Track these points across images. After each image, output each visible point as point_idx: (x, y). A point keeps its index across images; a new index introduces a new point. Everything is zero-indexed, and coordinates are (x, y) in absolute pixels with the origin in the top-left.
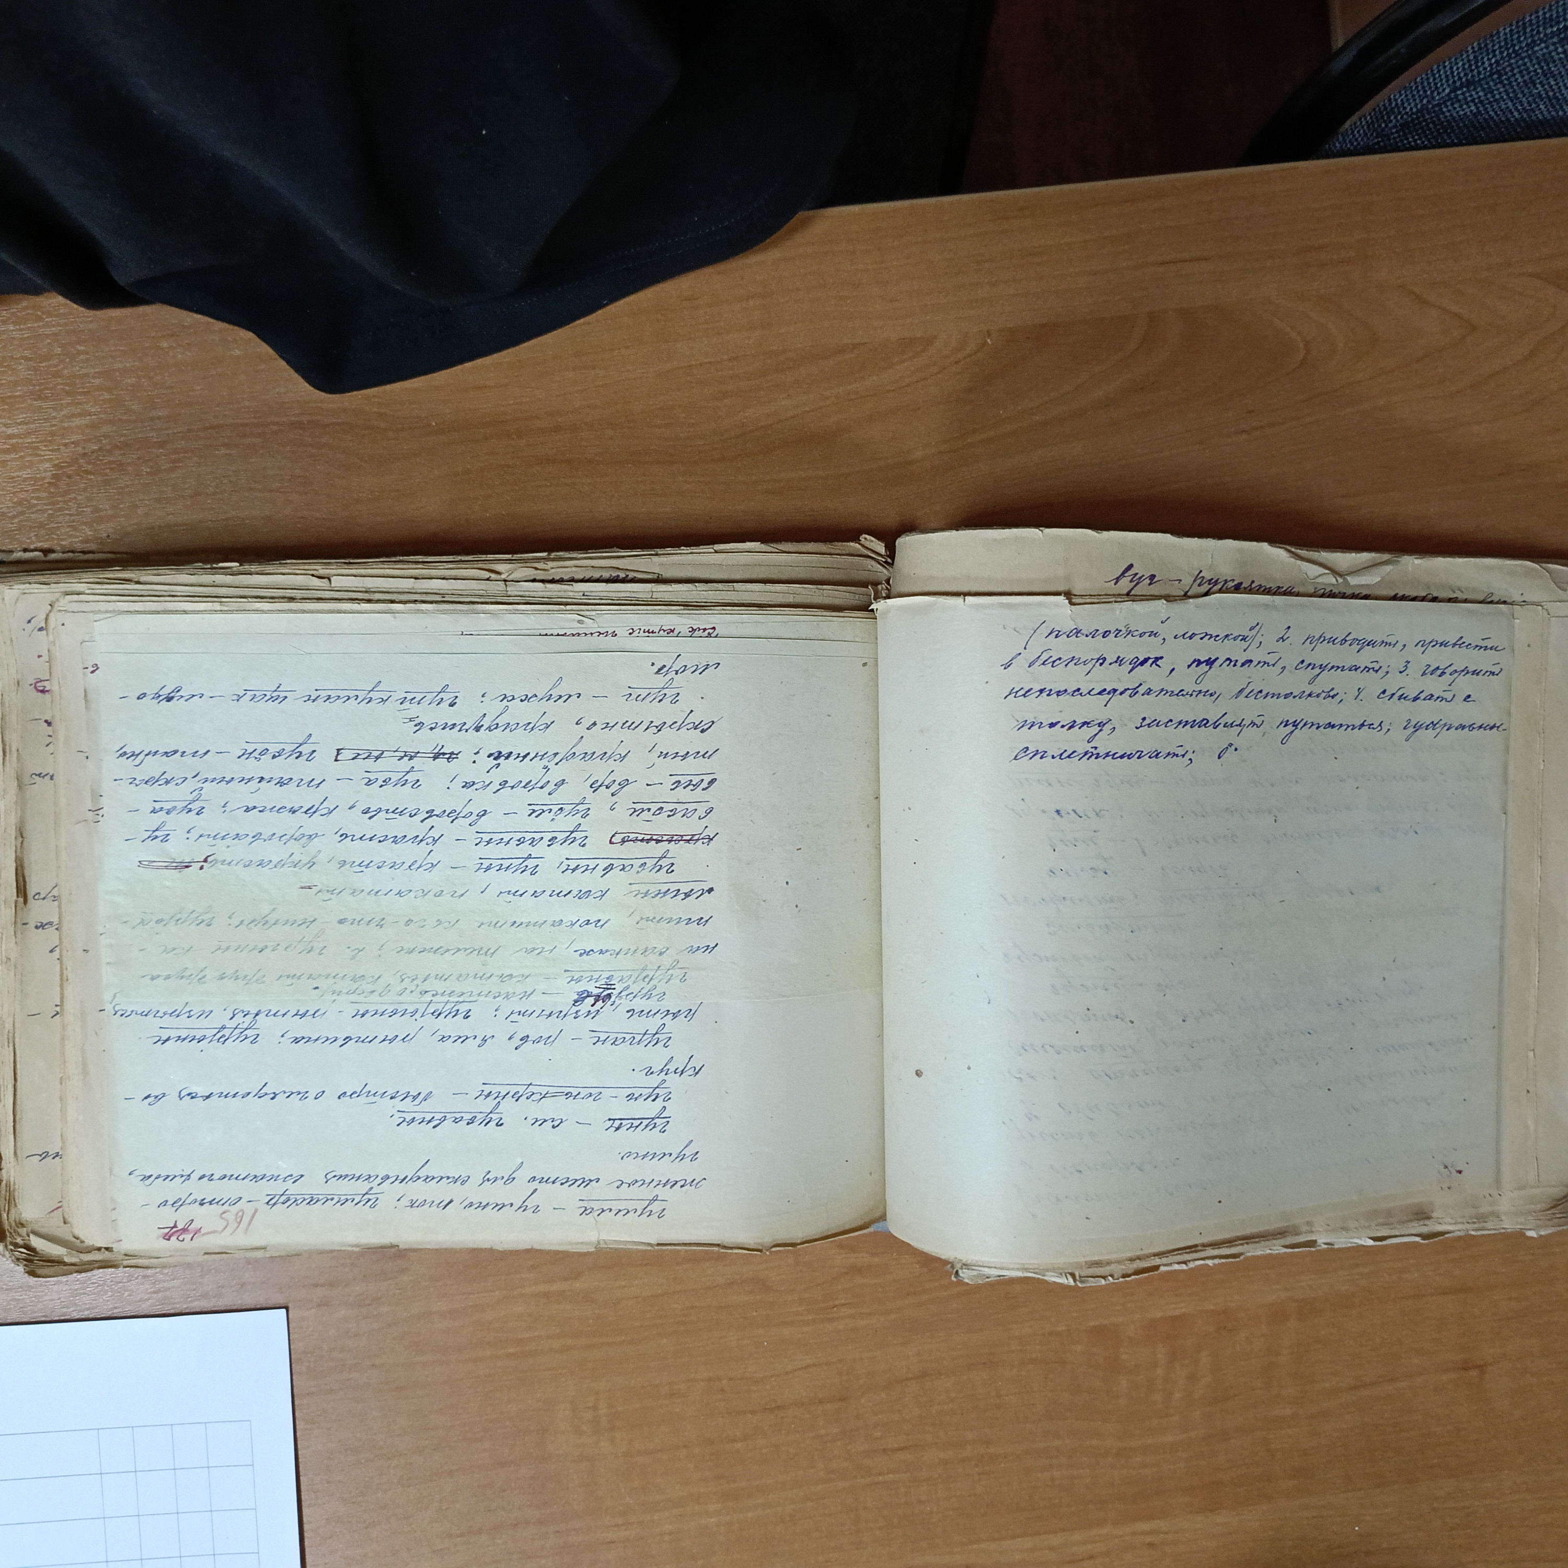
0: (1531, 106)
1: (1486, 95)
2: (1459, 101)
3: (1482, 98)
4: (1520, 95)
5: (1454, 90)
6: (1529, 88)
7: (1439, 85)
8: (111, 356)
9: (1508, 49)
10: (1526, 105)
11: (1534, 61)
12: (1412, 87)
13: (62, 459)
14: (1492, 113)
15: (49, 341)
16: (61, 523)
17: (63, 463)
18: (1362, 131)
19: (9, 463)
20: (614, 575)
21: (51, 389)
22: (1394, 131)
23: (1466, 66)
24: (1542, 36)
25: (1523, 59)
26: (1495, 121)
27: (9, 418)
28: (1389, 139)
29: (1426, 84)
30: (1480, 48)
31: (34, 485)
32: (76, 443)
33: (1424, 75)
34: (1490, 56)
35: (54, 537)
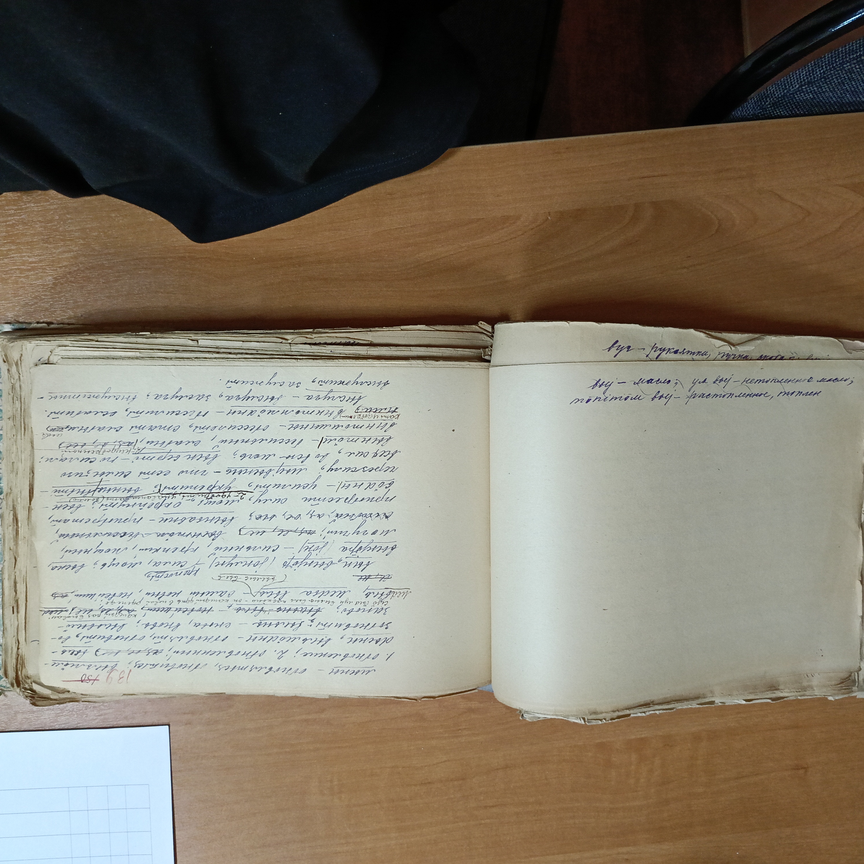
0: (842, 95)
1: (818, 89)
2: (803, 92)
3: (816, 91)
4: (836, 90)
5: (801, 86)
6: (841, 86)
7: (793, 83)
8: (85, 221)
9: (829, 65)
10: (839, 94)
11: (844, 72)
12: (778, 84)
13: (57, 274)
14: (822, 99)
15: (52, 212)
16: (57, 308)
17: (59, 277)
18: (752, 106)
19: (30, 276)
20: (347, 341)
21: (53, 238)
22: (769, 106)
23: (808, 74)
24: (848, 59)
25: (837, 71)
26: (823, 102)
27: (31, 253)
28: (766, 111)
29: (786, 82)
30: (815, 65)
31: (43, 288)
32: (66, 266)
33: (785, 78)
34: (820, 69)
35: (53, 315)
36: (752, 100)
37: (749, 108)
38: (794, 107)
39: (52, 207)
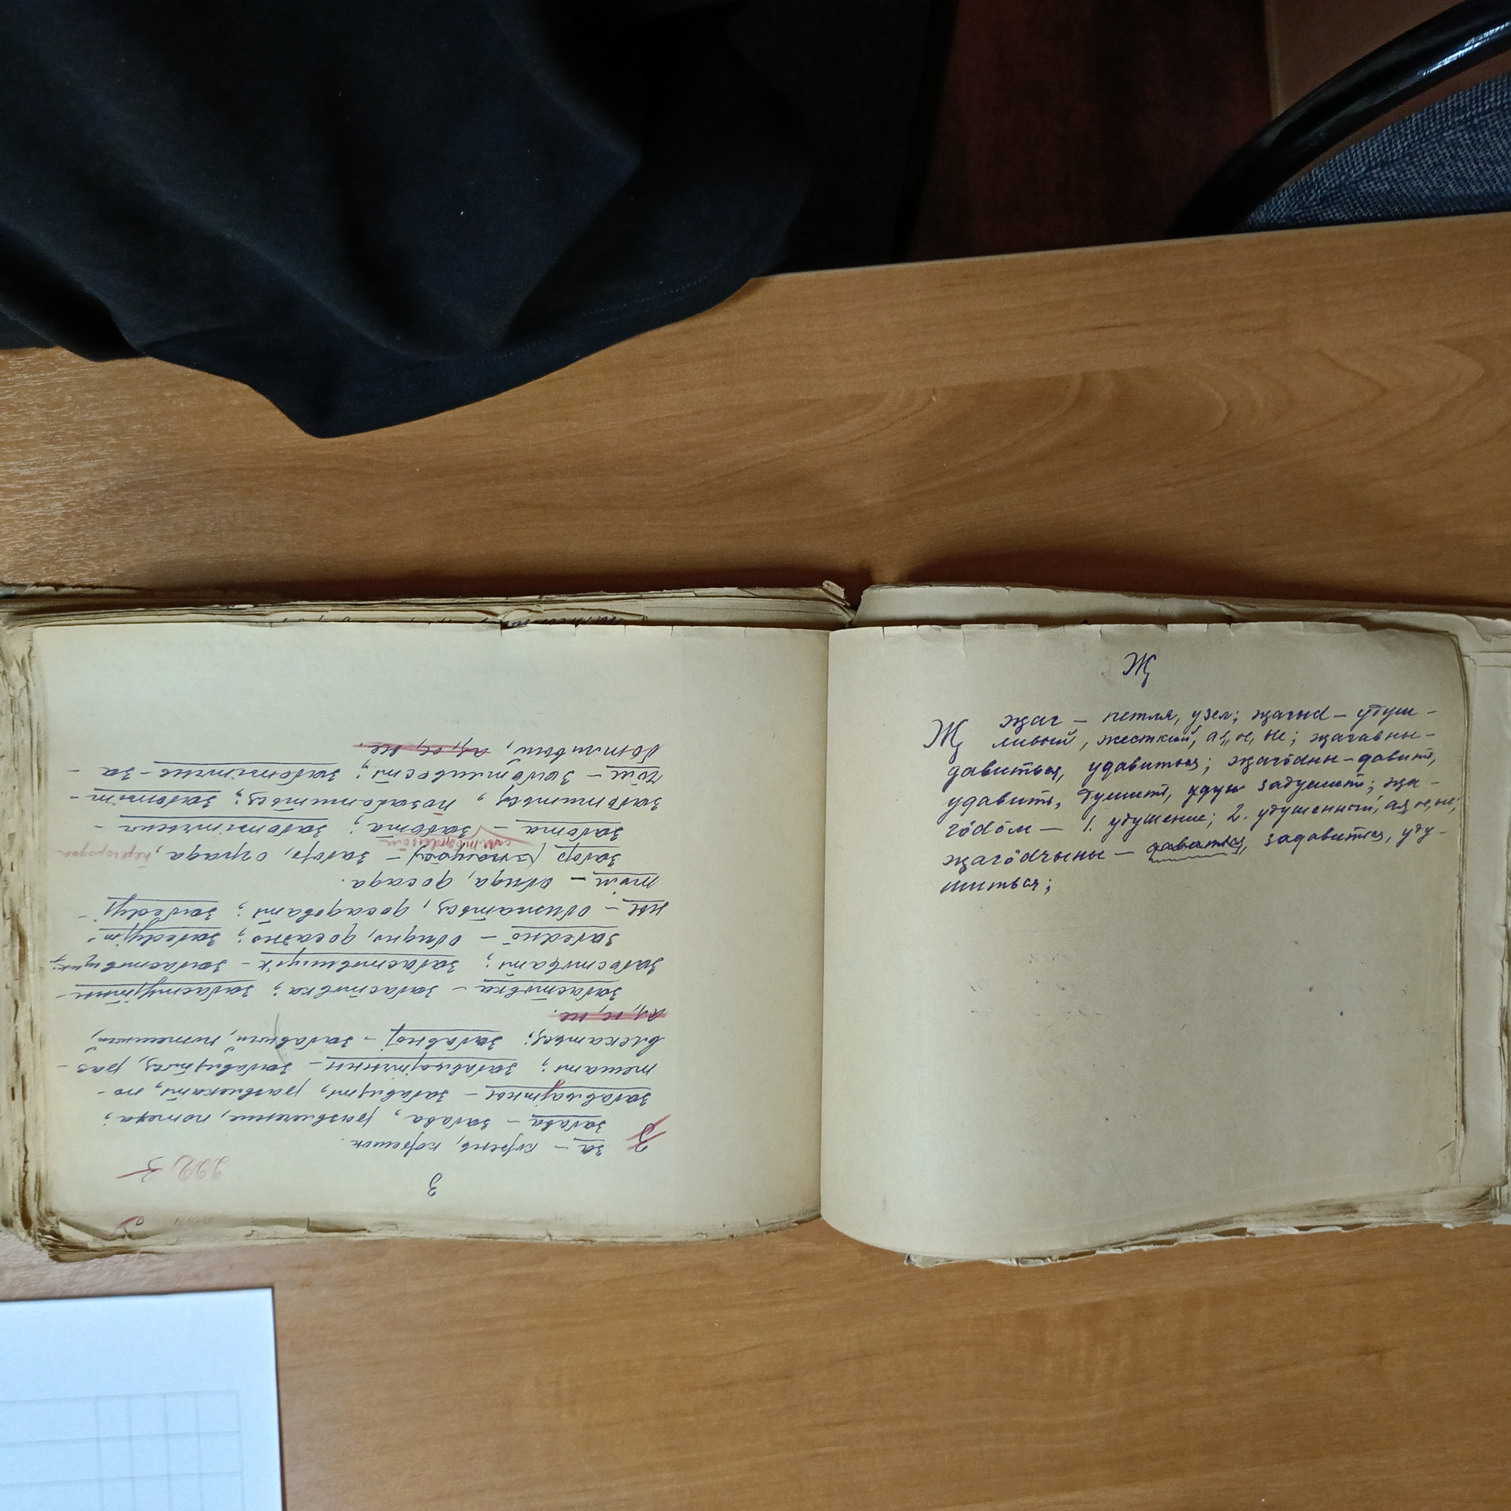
0: (1440, 184)
1: (1399, 175)
2: (1374, 179)
3: (1396, 177)
5: (1369, 169)
6: (1438, 170)
7: (1356, 163)
8: (119, 404)
9: (1418, 134)
10: (1435, 183)
11: (1443, 146)
12: (1330, 165)
13: (70, 498)
14: (1405, 191)
15: (60, 389)
16: (70, 558)
17: (73, 502)
18: (1285, 202)
19: (22, 502)
20: (602, 617)
21: (62, 434)
22: (1314, 203)
23: (1381, 148)
24: (1450, 123)
25: (1432, 143)
26: (1407, 197)
27: (23, 460)
28: (1309, 212)
29: (1344, 161)
30: (1394, 132)
31: (45, 523)
32: (85, 484)
33: (1342, 154)
34: (1403, 140)
35: (63, 570)
36: (1286, 192)
37: (1280, 207)
38: (1358, 205)
39: (60, 380)
